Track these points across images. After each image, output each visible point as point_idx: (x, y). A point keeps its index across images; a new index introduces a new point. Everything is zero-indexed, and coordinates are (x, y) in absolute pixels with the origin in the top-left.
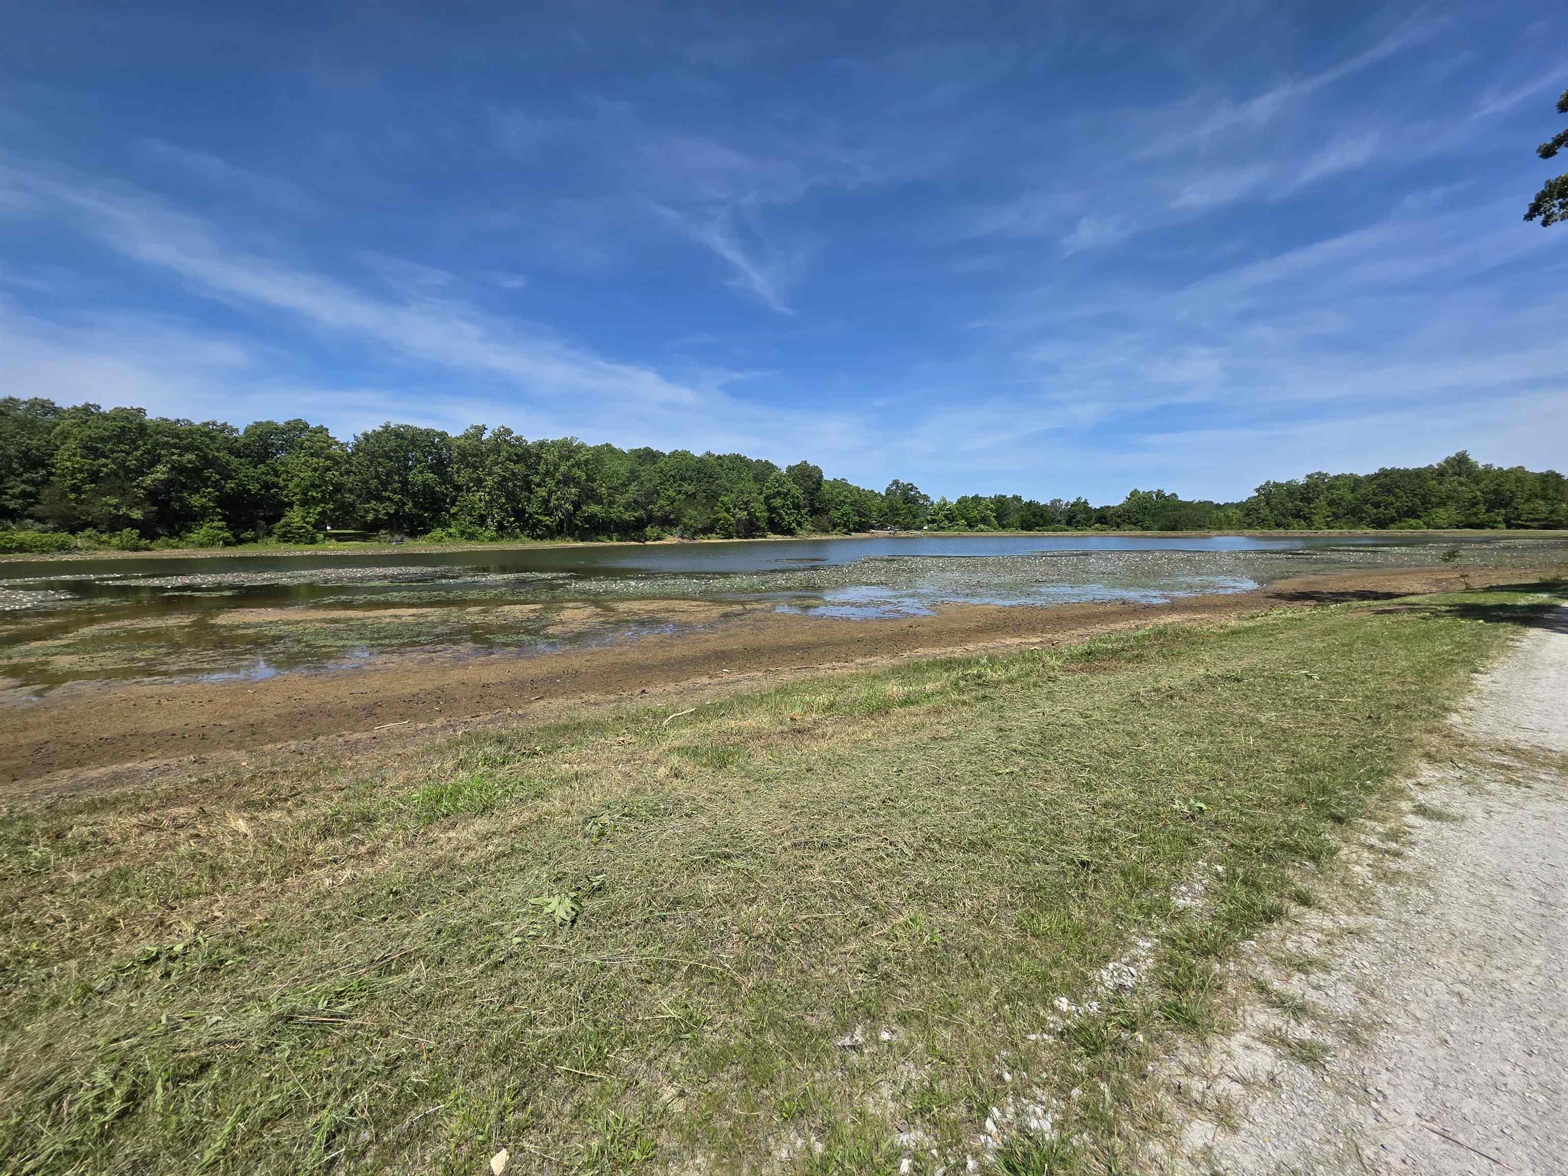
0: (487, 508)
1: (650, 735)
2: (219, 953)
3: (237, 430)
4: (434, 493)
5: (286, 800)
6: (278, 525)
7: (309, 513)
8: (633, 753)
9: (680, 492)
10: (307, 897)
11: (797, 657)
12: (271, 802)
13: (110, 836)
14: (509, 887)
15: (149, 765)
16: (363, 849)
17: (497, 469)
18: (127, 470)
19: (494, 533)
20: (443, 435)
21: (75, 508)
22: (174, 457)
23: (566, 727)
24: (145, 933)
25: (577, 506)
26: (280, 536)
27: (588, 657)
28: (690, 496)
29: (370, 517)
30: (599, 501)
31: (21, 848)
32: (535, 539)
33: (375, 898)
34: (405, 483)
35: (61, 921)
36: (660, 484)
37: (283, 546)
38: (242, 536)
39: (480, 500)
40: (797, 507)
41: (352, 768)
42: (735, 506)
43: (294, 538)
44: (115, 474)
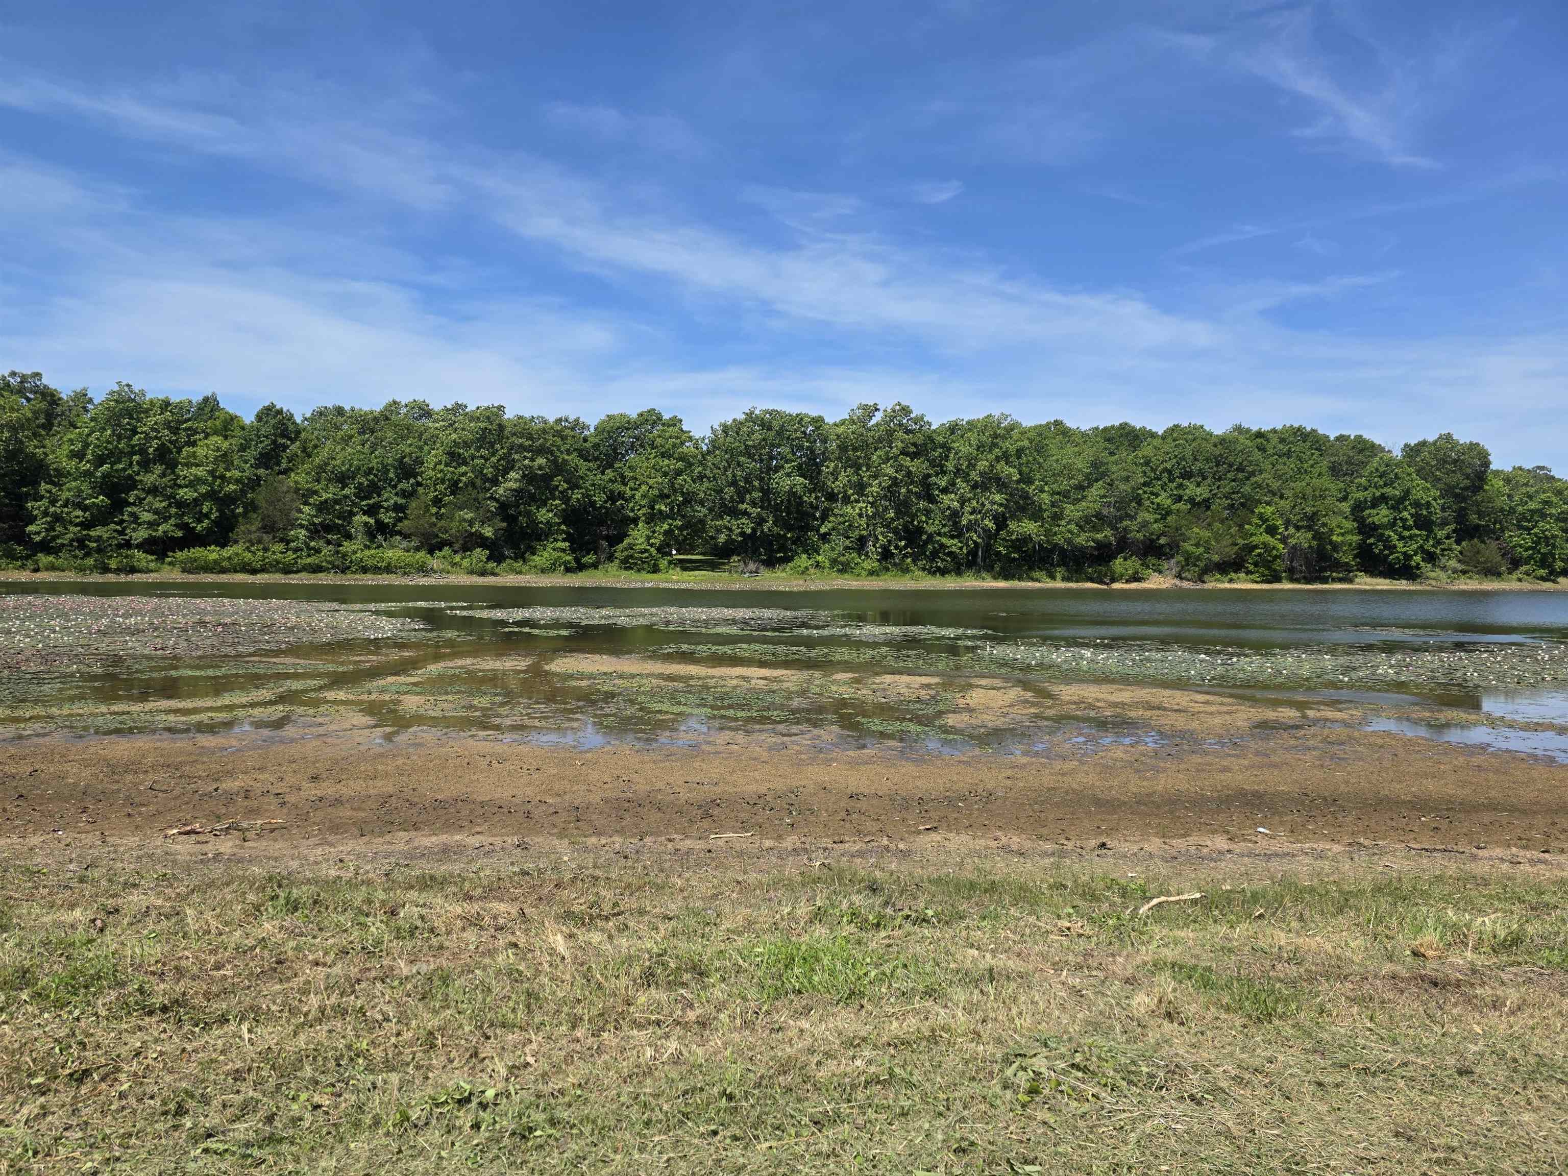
0: (868, 526)
1: (1116, 928)
2: (529, 1116)
3: (588, 427)
4: (801, 503)
5: (607, 919)
6: (620, 547)
7: (654, 532)
8: (1087, 955)
9: (1179, 499)
10: (625, 1066)
11: (1423, 824)
12: (592, 918)
13: (436, 925)
14: (884, 1138)
15: (475, 841)
16: (691, 1015)
17: (889, 470)
18: (485, 479)
19: (876, 564)
20: (818, 421)
21: (435, 525)
22: (526, 462)
23: (972, 886)
24: (460, 1061)
25: (1001, 522)
26: (622, 562)
27: (1009, 773)
28: (1199, 504)
29: (722, 538)
30: (1036, 516)
31: (362, 919)
32: (934, 573)
33: (704, 1095)
34: (766, 492)
35: (387, 1020)
36: (1145, 484)
37: (625, 574)
38: (584, 560)
39: (860, 515)
40: (1424, 523)
41: (681, 891)
42: (1287, 523)
43: (636, 564)
44: (472, 483)
